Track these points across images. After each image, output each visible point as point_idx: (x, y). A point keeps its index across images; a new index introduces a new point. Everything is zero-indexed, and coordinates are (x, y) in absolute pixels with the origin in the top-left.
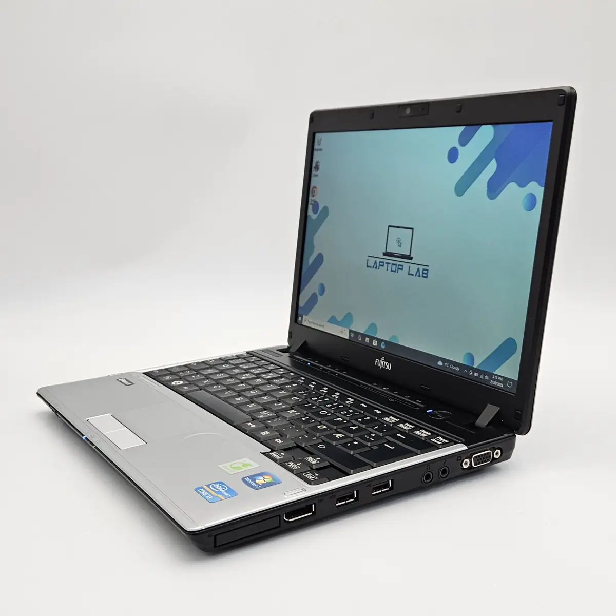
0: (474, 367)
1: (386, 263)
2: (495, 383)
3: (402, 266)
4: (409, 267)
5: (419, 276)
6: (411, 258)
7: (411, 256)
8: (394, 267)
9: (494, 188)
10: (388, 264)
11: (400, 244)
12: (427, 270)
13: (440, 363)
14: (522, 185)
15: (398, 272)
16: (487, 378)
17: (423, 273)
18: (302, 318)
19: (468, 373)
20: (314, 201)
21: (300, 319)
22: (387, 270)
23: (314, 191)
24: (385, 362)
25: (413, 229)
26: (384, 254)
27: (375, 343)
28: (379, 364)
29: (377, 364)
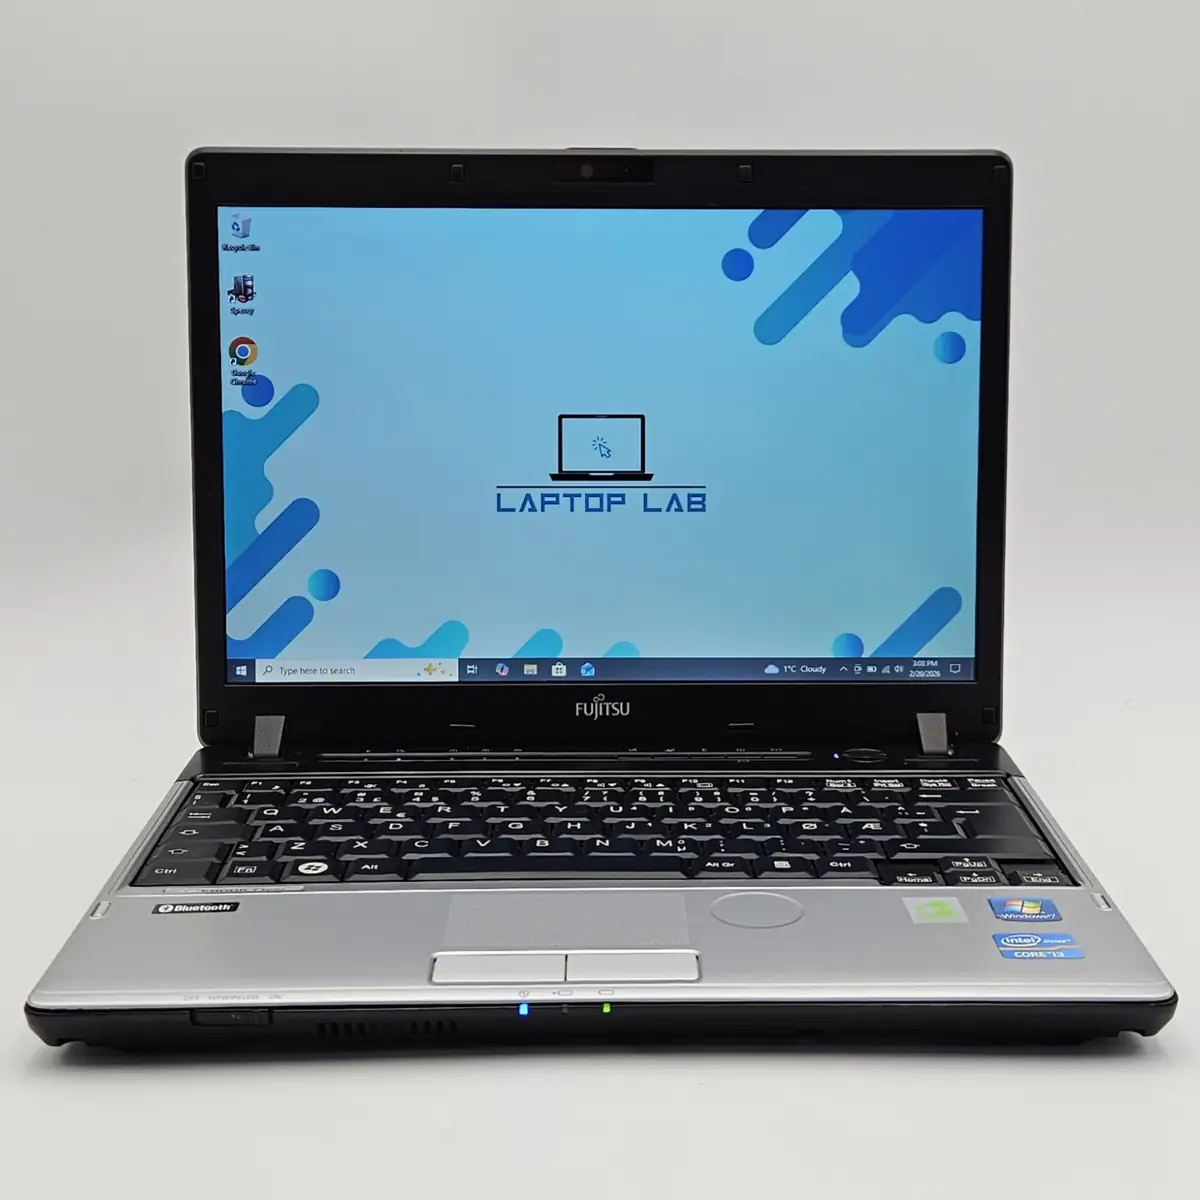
0: (863, 656)
1: (565, 495)
2: (921, 674)
3: (623, 496)
4: (645, 495)
5: (680, 509)
6: (649, 477)
7: (647, 472)
8: (594, 503)
9: (860, 325)
10: (572, 497)
11: (604, 451)
12: (703, 496)
13: (772, 669)
14: (928, 317)
15: (609, 510)
16: (899, 669)
17: (690, 503)
18: (251, 665)
19: (851, 669)
20: (251, 375)
21: (242, 671)
22: (572, 510)
23: (244, 351)
24: (607, 704)
25: (642, 418)
26: (554, 477)
27: (559, 671)
28: (589, 711)
29: (581, 712)
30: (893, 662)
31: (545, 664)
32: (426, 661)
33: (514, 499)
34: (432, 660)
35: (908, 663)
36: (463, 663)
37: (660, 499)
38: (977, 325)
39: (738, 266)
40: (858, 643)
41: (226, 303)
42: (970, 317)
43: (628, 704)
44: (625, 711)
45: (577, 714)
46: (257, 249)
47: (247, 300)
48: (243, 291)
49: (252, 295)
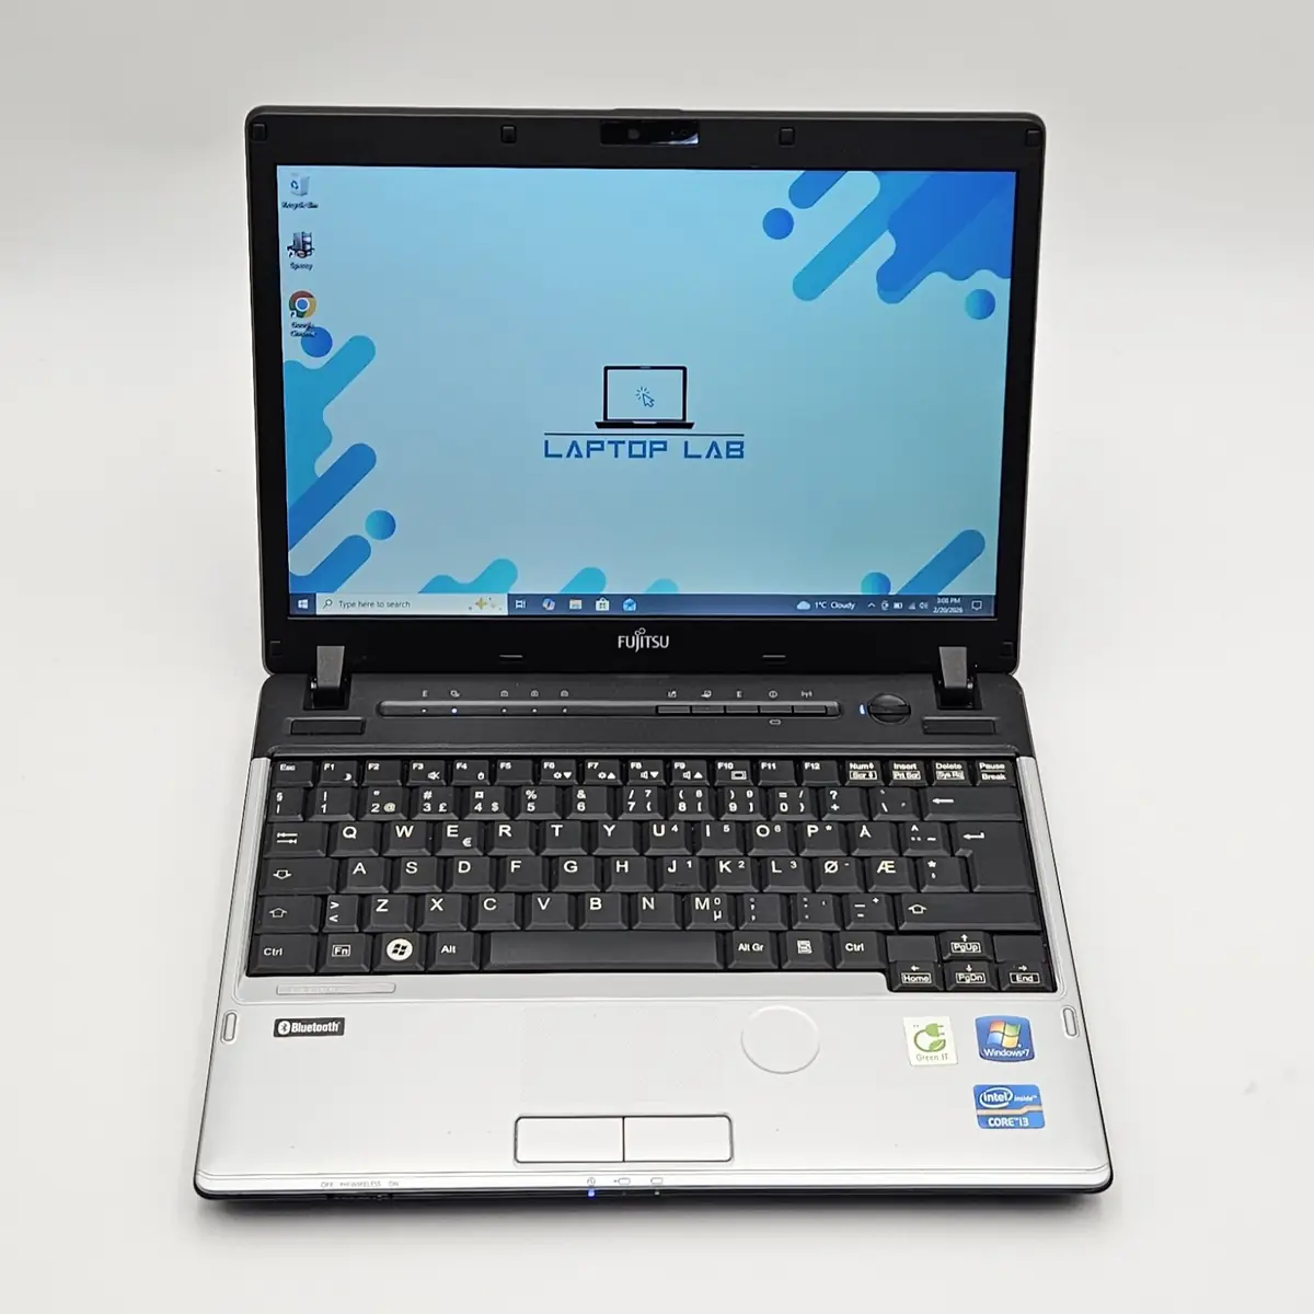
0: (890, 594)
1: (610, 442)
2: (944, 611)
3: (665, 443)
4: (686, 443)
5: (718, 456)
6: (690, 426)
7: (688, 421)
8: (637, 449)
9: (894, 282)
10: (616, 443)
11: (647, 401)
12: (742, 443)
13: (803, 606)
14: (960, 274)
15: (651, 456)
16: (924, 606)
17: (728, 450)
18: (312, 600)
19: (879, 607)
20: (309, 327)
21: (303, 604)
22: (616, 456)
23: (303, 305)
24: (648, 638)
25: (684, 369)
26: (600, 425)
27: (602, 607)
28: (630, 643)
29: (623, 644)
30: (917, 599)
31: (590, 600)
32: (476, 597)
33: (560, 445)
34: (480, 595)
35: (932, 600)
36: (512, 599)
37: (699, 446)
38: (1008, 282)
39: (779, 224)
40: (885, 582)
41: (286, 258)
42: (1000, 275)
43: (668, 638)
44: (664, 644)
45: (620, 646)
46: (315, 207)
47: (306, 255)
48: (302, 247)
49: (310, 250)
